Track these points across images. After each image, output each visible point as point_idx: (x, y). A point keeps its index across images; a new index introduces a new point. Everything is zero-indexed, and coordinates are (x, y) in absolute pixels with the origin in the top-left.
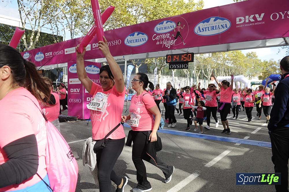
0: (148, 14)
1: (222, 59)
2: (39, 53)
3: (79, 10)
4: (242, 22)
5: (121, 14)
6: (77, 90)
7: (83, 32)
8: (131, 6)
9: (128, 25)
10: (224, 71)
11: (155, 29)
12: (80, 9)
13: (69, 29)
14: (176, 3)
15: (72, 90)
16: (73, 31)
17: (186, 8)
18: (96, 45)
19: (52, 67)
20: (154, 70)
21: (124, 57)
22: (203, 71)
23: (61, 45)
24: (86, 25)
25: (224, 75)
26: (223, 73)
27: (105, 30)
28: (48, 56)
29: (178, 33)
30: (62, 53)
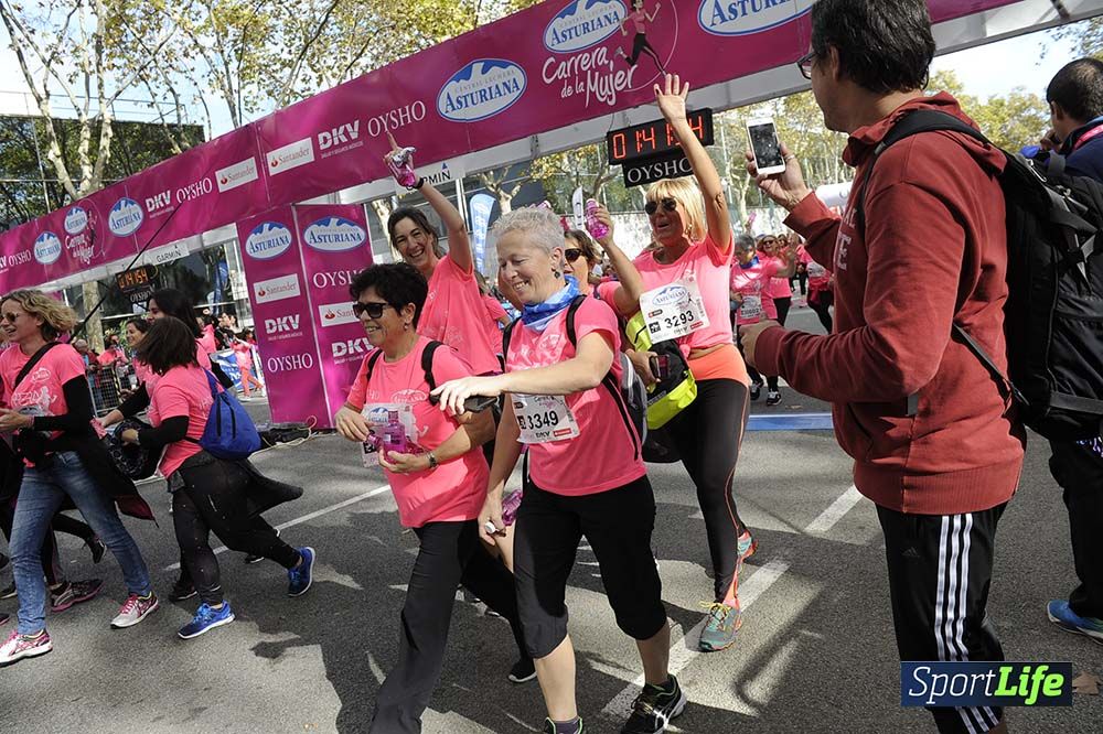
2: (123, 202)
3: (246, 12)
6: (288, 322)
7: (276, 93)
9: (444, 39)
11: (549, 39)
12: (247, 6)
13: (222, 93)
15: (271, 324)
16: (236, 95)
18: (332, 137)
19: (182, 248)
20: (570, 200)
21: (445, 167)
23: (199, 158)
24: (284, 65)
25: (843, 177)
26: (837, 172)
27: (357, 73)
28: (156, 210)
29: (640, 41)
30: (208, 189)
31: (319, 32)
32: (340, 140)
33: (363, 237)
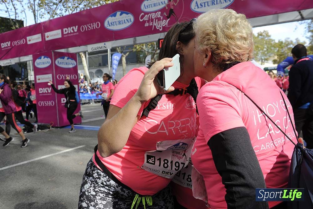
6: (47, 90)
7: (50, 13)
9: (109, 2)
11: (142, 7)
13: (32, 11)
15: (41, 90)
18: (68, 30)
20: (145, 59)
21: (105, 44)
23: (21, 32)
24: (54, 4)
27: (78, 10)
28: (5, 48)
29: (171, 11)
30: (24, 42)
32: (71, 32)
33: (75, 64)
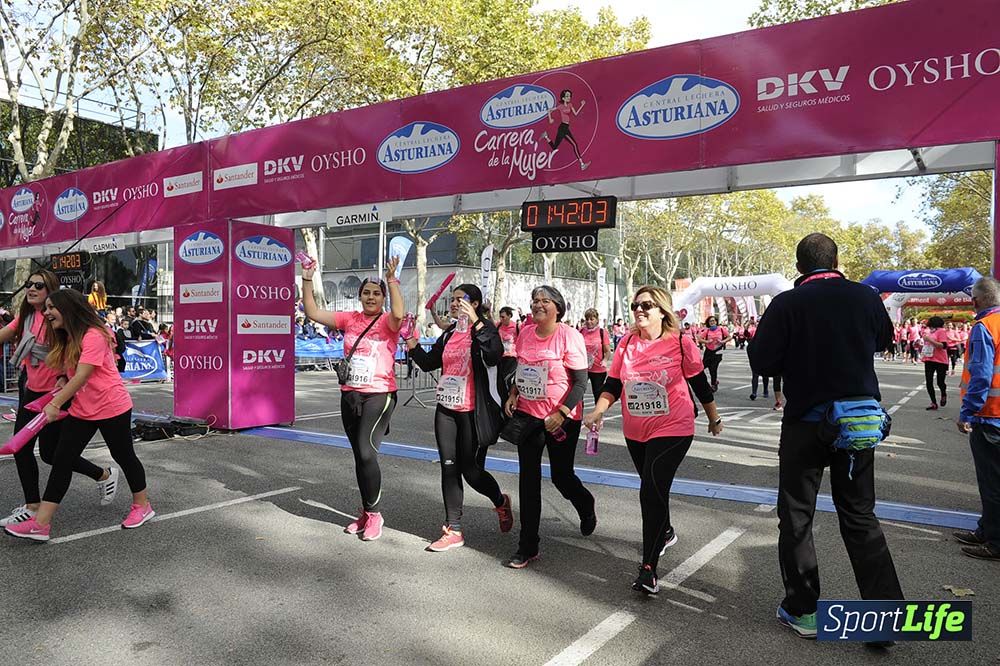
0: (459, 61)
1: (710, 219)
2: (71, 191)
3: (217, 43)
4: (778, 93)
5: (366, 60)
6: (206, 325)
7: (230, 118)
8: (401, 31)
9: (390, 97)
10: (719, 260)
11: (485, 114)
12: (218, 38)
13: (182, 110)
14: (557, 25)
15: (189, 324)
16: (194, 114)
17: (590, 42)
18: (277, 166)
19: (118, 242)
20: (480, 254)
21: (375, 209)
22: (648, 260)
23: (150, 164)
25: (719, 272)
26: (714, 266)
27: (308, 114)
28: (101, 203)
29: (563, 129)
30: (153, 193)
31: (280, 72)
32: (283, 170)
33: (289, 258)
